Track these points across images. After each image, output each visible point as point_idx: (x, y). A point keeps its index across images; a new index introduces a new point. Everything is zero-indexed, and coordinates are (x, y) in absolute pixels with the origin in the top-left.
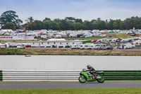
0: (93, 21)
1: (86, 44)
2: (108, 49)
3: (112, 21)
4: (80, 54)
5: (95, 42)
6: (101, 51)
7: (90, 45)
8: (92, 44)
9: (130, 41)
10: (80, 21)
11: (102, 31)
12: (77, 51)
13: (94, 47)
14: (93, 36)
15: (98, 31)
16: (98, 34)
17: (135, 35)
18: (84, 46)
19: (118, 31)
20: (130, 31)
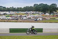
0: (10, 8)
1: (7, 18)
2: (16, 19)
3: (18, 8)
4: (5, 22)
5: (11, 17)
6: (14, 20)
7: (9, 18)
8: (10, 17)
9: (25, 16)
10: (5, 8)
11: (14, 12)
12: (4, 20)
13: (11, 19)
14: (10, 14)
15: (12, 12)
16: (12, 13)
17: (27, 14)
18: (6, 18)
19: (20, 12)
20: (25, 12)
